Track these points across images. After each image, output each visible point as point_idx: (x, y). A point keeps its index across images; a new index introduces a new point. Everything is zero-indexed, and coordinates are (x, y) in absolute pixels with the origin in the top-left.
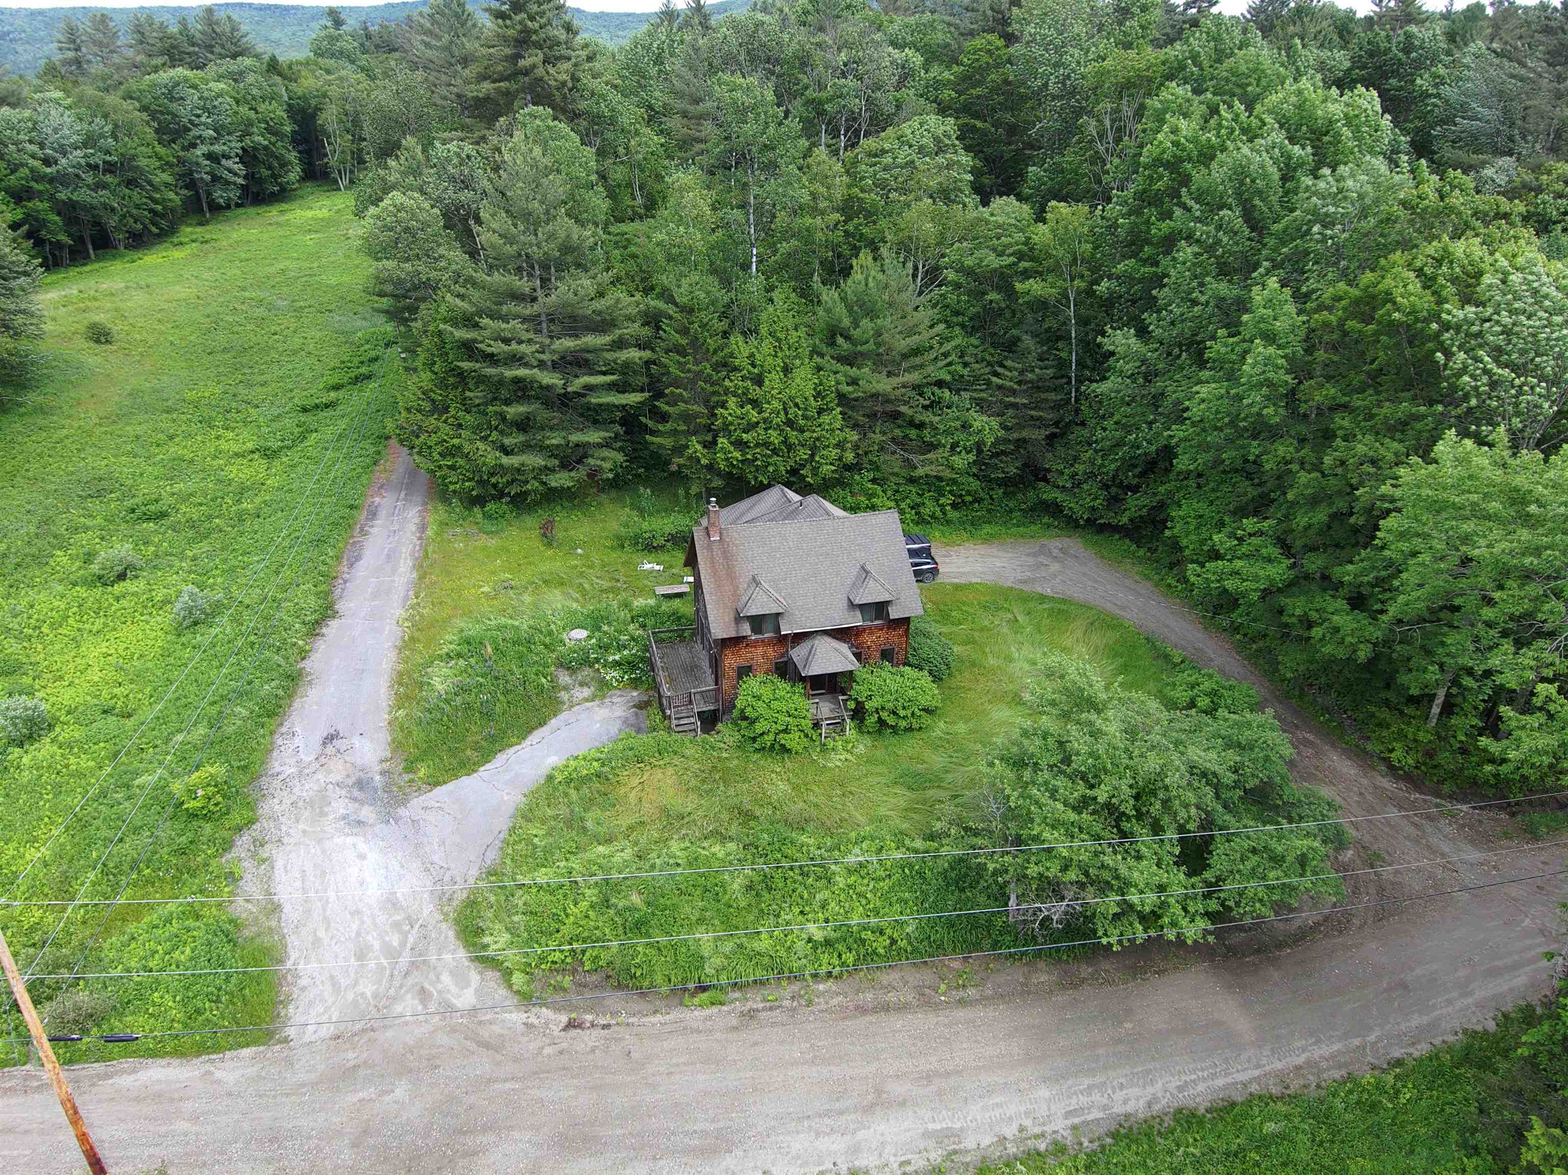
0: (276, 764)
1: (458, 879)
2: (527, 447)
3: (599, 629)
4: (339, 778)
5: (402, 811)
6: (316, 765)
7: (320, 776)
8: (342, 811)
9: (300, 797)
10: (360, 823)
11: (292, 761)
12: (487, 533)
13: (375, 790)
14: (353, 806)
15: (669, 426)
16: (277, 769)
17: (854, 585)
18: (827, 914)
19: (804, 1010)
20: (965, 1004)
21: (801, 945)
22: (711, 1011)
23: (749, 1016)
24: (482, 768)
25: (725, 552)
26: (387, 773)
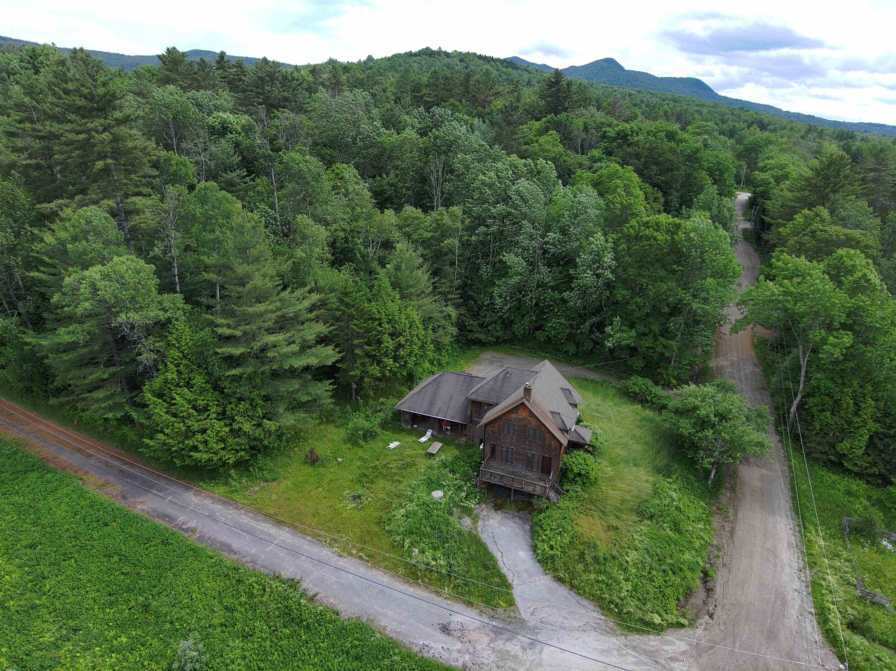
1: (598, 621)
3: (443, 485)
4: (487, 638)
5: (530, 624)
6: (468, 645)
7: (479, 647)
8: (518, 648)
9: (493, 662)
13: (505, 628)
14: (516, 643)
17: (566, 397)
18: (691, 519)
19: (726, 551)
20: (736, 514)
21: (702, 534)
22: (719, 573)
23: (724, 565)
24: (510, 581)
25: (537, 406)
26: (493, 617)
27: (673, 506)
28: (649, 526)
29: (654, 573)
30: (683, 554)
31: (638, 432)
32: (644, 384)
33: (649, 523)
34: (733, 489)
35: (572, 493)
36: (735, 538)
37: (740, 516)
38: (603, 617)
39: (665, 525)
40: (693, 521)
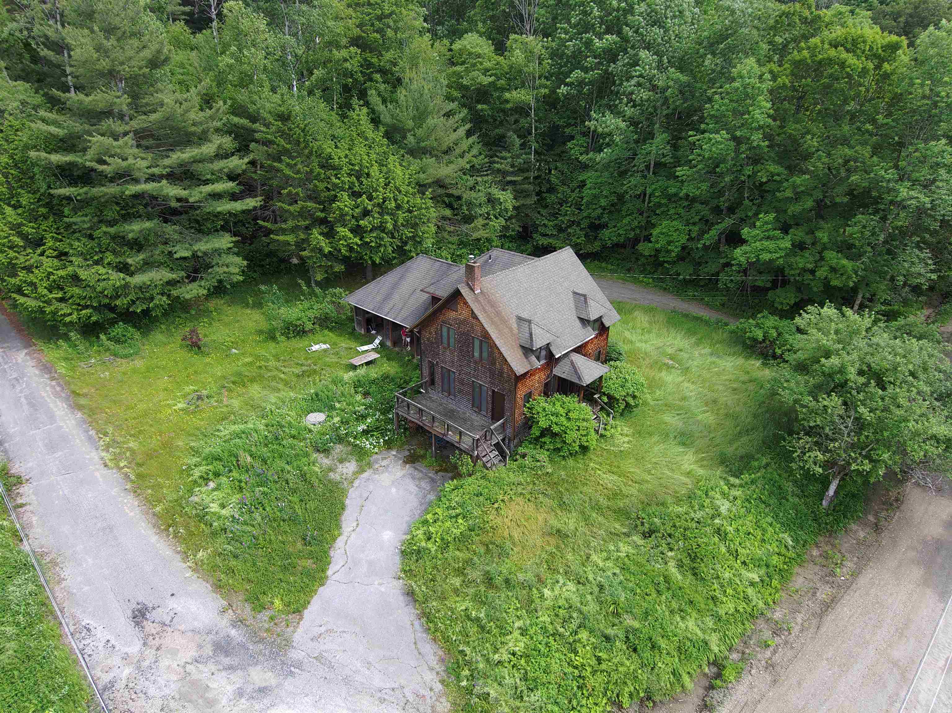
0: (98, 673)
1: (422, 692)
2: (147, 265)
3: (332, 408)
4: (192, 653)
5: (295, 655)
6: (150, 653)
7: (164, 662)
8: (230, 689)
9: (164, 697)
10: (263, 691)
11: (116, 660)
12: (126, 357)
13: (243, 646)
14: (237, 678)
15: (290, 223)
16: (105, 678)
17: (577, 308)
18: (742, 558)
19: (791, 638)
20: (855, 574)
21: (750, 591)
22: (747, 679)
23: (770, 666)
24: (329, 573)
25: (489, 302)
26: (239, 622)
27: (713, 525)
28: (637, 546)
29: (584, 635)
30: (683, 618)
31: (726, 398)
32: (776, 328)
33: (640, 542)
34: (877, 528)
35: (528, 461)
36: (829, 618)
37: (863, 580)
38: (438, 687)
39: (670, 554)
40: (744, 563)
